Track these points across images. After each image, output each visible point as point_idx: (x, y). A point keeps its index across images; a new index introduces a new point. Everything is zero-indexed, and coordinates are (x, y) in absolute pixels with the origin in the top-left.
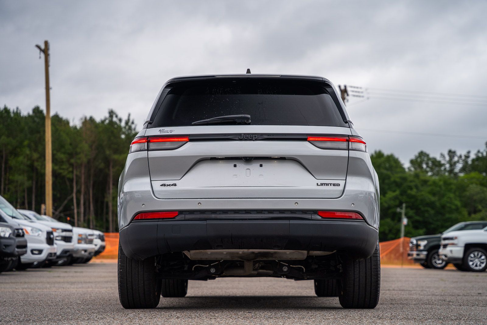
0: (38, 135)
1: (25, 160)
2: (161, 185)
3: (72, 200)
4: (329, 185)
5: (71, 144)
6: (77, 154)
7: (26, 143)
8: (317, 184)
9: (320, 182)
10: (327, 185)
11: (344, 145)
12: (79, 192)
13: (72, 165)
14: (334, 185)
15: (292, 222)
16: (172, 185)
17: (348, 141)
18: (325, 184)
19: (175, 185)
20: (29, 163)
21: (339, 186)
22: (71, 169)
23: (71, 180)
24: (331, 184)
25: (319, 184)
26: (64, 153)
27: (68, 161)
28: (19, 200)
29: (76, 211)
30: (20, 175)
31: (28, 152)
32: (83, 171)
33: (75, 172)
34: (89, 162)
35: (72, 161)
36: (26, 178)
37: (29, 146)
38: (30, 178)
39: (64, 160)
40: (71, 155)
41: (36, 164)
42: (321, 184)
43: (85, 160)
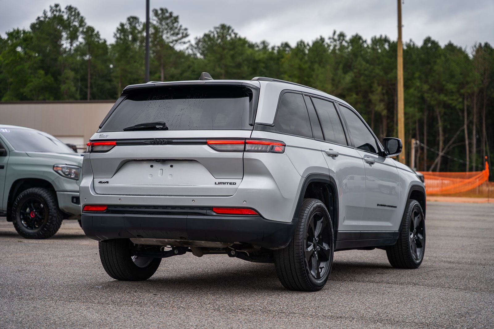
0: (429, 67)
1: (416, 92)
2: (99, 182)
3: (463, 131)
4: (226, 183)
5: (461, 74)
6: (468, 83)
7: (417, 75)
8: (215, 183)
9: (218, 181)
10: (224, 184)
11: (242, 147)
12: (471, 123)
13: (462, 95)
14: (230, 184)
15: (189, 217)
16: (106, 182)
17: (245, 143)
18: (222, 183)
19: (107, 182)
20: (419, 95)
21: (235, 184)
22: (460, 100)
23: (462, 111)
24: (228, 183)
25: (217, 183)
26: (455, 84)
27: (458, 91)
28: (411, 132)
29: (467, 142)
30: (410, 107)
31: (418, 84)
32: (475, 101)
33: (466, 103)
34: (481, 91)
35: (462, 91)
36: (416, 110)
37: (420, 78)
38: (421, 110)
39: (454, 90)
40: (462, 85)
41: (426, 95)
42: (219, 183)
43: (476, 89)
